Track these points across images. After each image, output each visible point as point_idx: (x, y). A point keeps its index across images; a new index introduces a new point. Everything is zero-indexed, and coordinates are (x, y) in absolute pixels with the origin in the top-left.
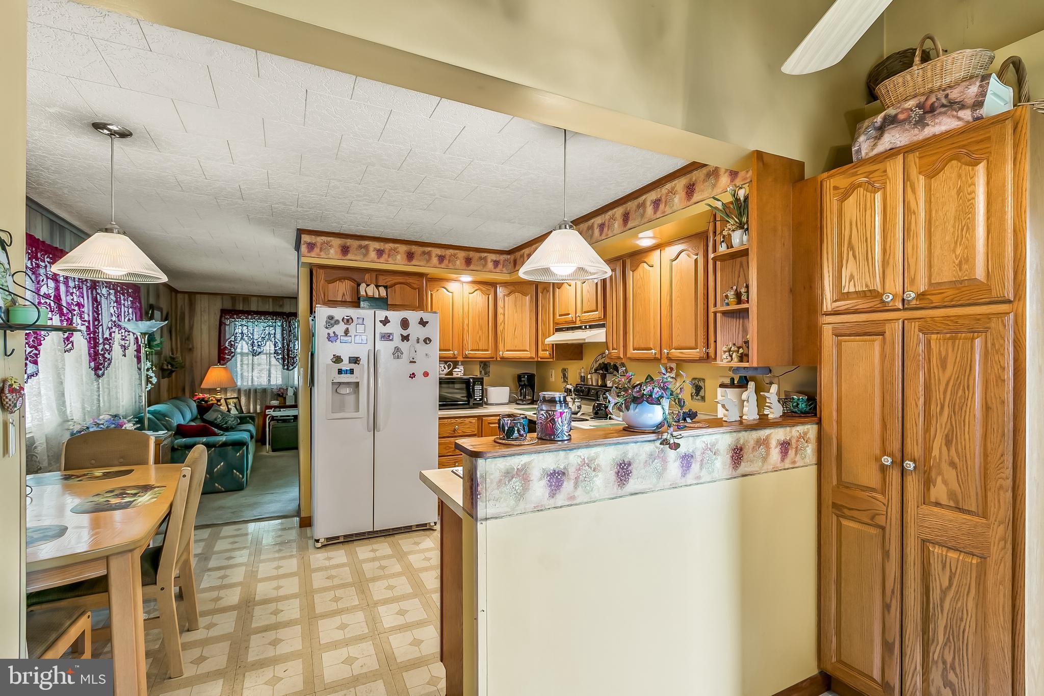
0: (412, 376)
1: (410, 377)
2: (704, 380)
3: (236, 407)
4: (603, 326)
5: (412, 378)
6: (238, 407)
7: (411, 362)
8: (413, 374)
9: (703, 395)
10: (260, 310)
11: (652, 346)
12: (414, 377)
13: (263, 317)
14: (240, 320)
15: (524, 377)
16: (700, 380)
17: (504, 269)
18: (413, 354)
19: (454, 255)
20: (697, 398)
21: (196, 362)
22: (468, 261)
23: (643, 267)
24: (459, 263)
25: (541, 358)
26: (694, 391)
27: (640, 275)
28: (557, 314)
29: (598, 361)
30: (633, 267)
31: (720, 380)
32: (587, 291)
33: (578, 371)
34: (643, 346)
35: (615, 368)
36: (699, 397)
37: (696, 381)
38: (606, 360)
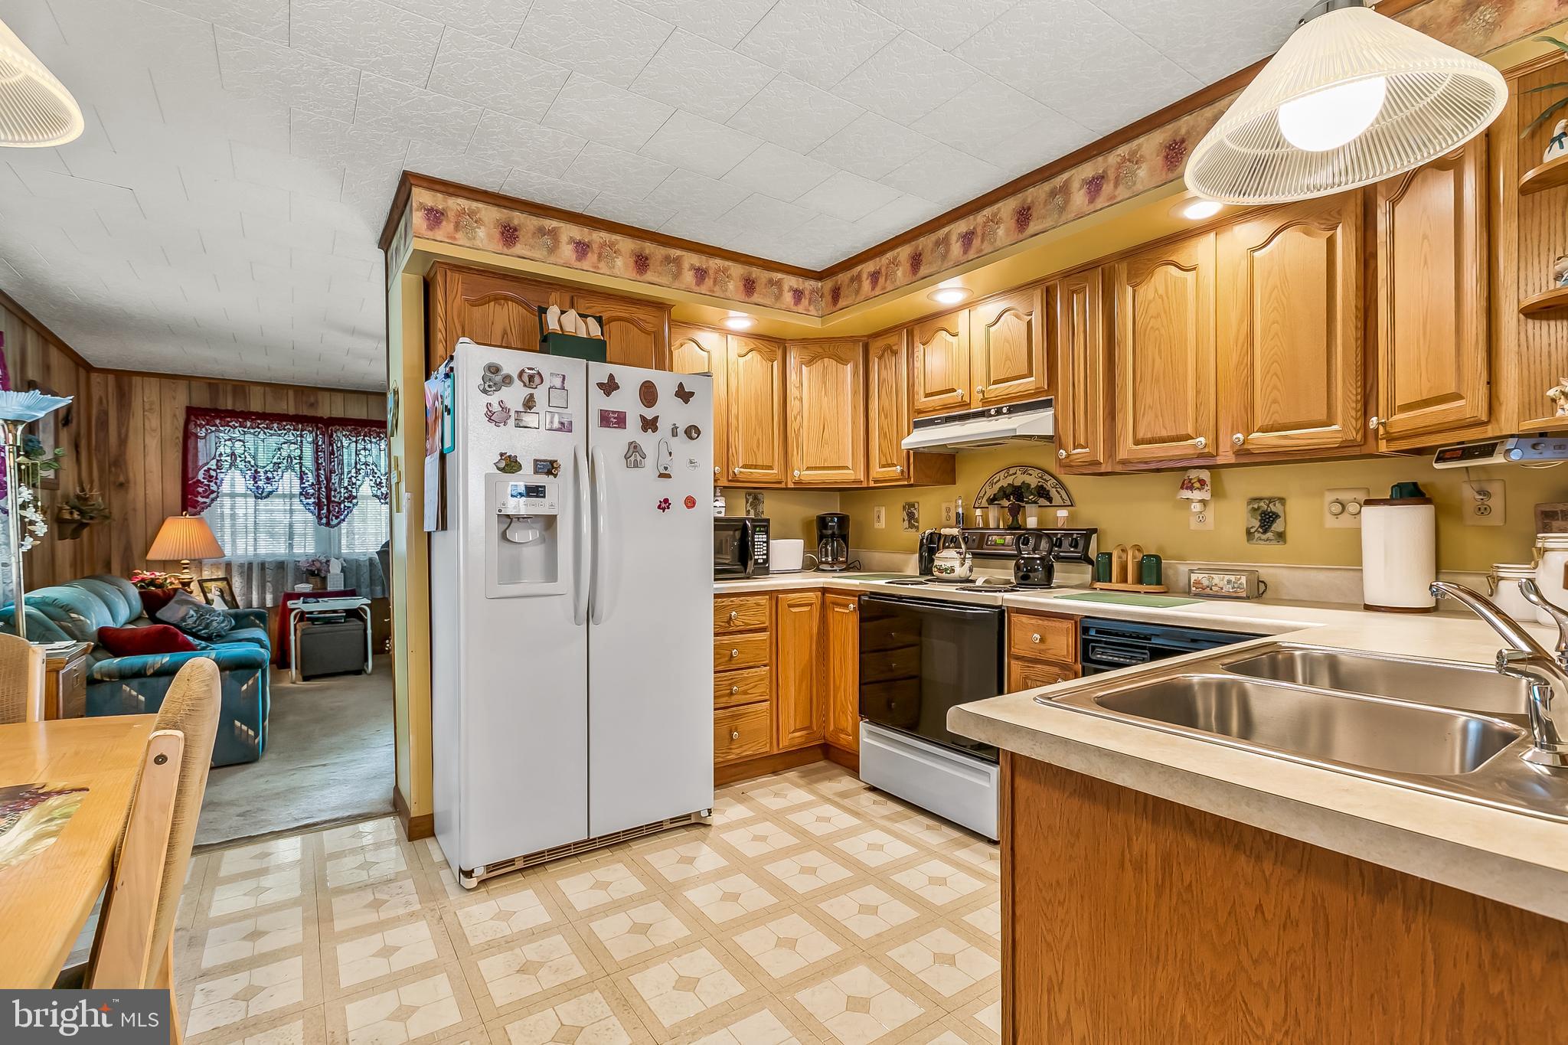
0: (663, 505)
1: (659, 507)
2: (1282, 500)
3: (222, 596)
4: (1047, 404)
5: (664, 510)
6: (228, 598)
7: (661, 476)
8: (666, 501)
9: (1281, 529)
10: (268, 410)
11: (1190, 431)
12: (668, 508)
13: (275, 425)
14: (228, 428)
15: (832, 521)
16: (1271, 500)
17: (812, 308)
18: (665, 460)
19: (725, 270)
20: (1264, 537)
21: (134, 510)
22: (749, 286)
23: (1166, 272)
24: (733, 287)
25: (876, 482)
26: (1257, 524)
27: (1156, 291)
28: (918, 394)
29: (996, 482)
30: (1137, 277)
31: (1330, 497)
32: (1003, 341)
33: (944, 506)
34: (1164, 434)
35: (1042, 492)
36: (1269, 535)
37: (1262, 504)
38: (1019, 479)
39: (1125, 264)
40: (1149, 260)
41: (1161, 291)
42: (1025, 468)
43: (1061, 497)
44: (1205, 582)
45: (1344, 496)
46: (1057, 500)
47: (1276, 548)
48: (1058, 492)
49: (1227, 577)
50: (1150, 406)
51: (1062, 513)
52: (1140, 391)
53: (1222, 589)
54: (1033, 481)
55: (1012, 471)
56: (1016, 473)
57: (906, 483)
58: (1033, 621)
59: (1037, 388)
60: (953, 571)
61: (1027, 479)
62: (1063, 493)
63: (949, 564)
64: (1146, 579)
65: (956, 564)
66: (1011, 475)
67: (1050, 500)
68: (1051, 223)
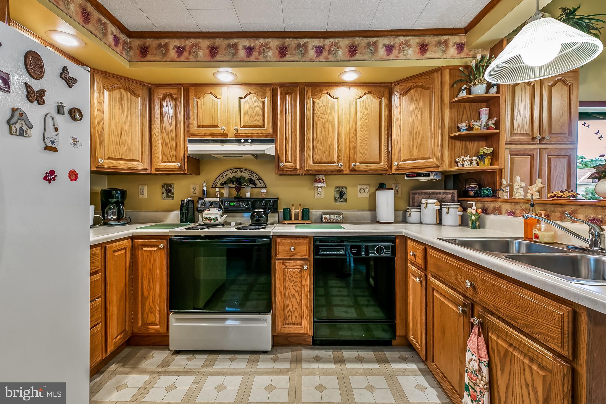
0: (49, 176)
1: (45, 178)
2: (346, 188)
4: (272, 141)
5: (50, 181)
7: (47, 148)
8: (52, 172)
9: (345, 198)
11: (335, 160)
12: (54, 179)
16: (343, 187)
17: (124, 53)
18: (51, 133)
22: (86, 15)
25: (157, 171)
26: (338, 196)
27: (323, 103)
28: (193, 124)
29: (226, 176)
30: (314, 95)
31: (359, 187)
32: (249, 107)
33: (192, 186)
34: (325, 160)
35: (251, 181)
36: (342, 200)
37: (340, 189)
38: (239, 174)
39: (310, 89)
40: (320, 90)
41: (325, 104)
42: (243, 170)
43: (261, 184)
44: (328, 218)
45: (364, 187)
46: (259, 185)
47: (343, 204)
48: (259, 182)
49: (336, 216)
50: (320, 149)
51: (264, 191)
52: (316, 142)
53: (334, 220)
54: (247, 176)
55: (235, 171)
56: (237, 172)
57: (182, 173)
58: (289, 241)
59: (267, 133)
60: (217, 220)
61: (244, 175)
62: (262, 182)
63: (214, 217)
64: (305, 218)
65: (218, 216)
66: (235, 172)
67: (255, 185)
68: (298, 59)
